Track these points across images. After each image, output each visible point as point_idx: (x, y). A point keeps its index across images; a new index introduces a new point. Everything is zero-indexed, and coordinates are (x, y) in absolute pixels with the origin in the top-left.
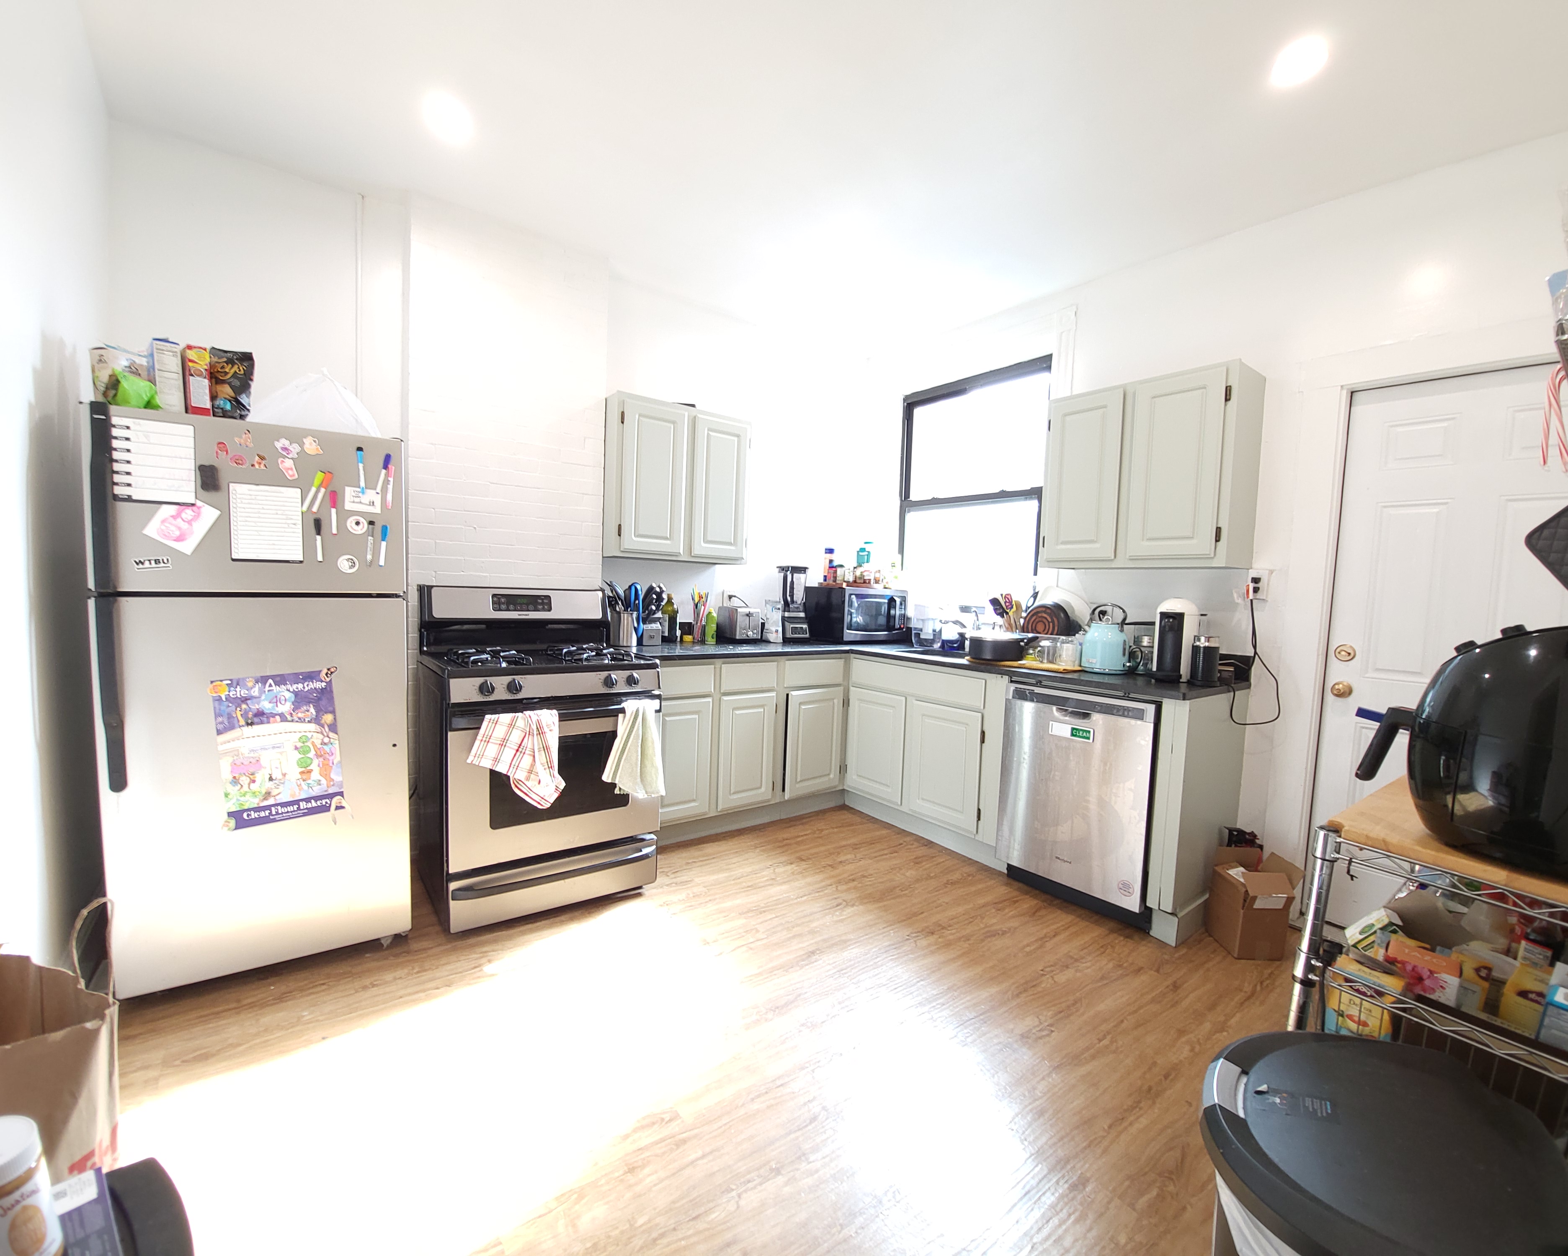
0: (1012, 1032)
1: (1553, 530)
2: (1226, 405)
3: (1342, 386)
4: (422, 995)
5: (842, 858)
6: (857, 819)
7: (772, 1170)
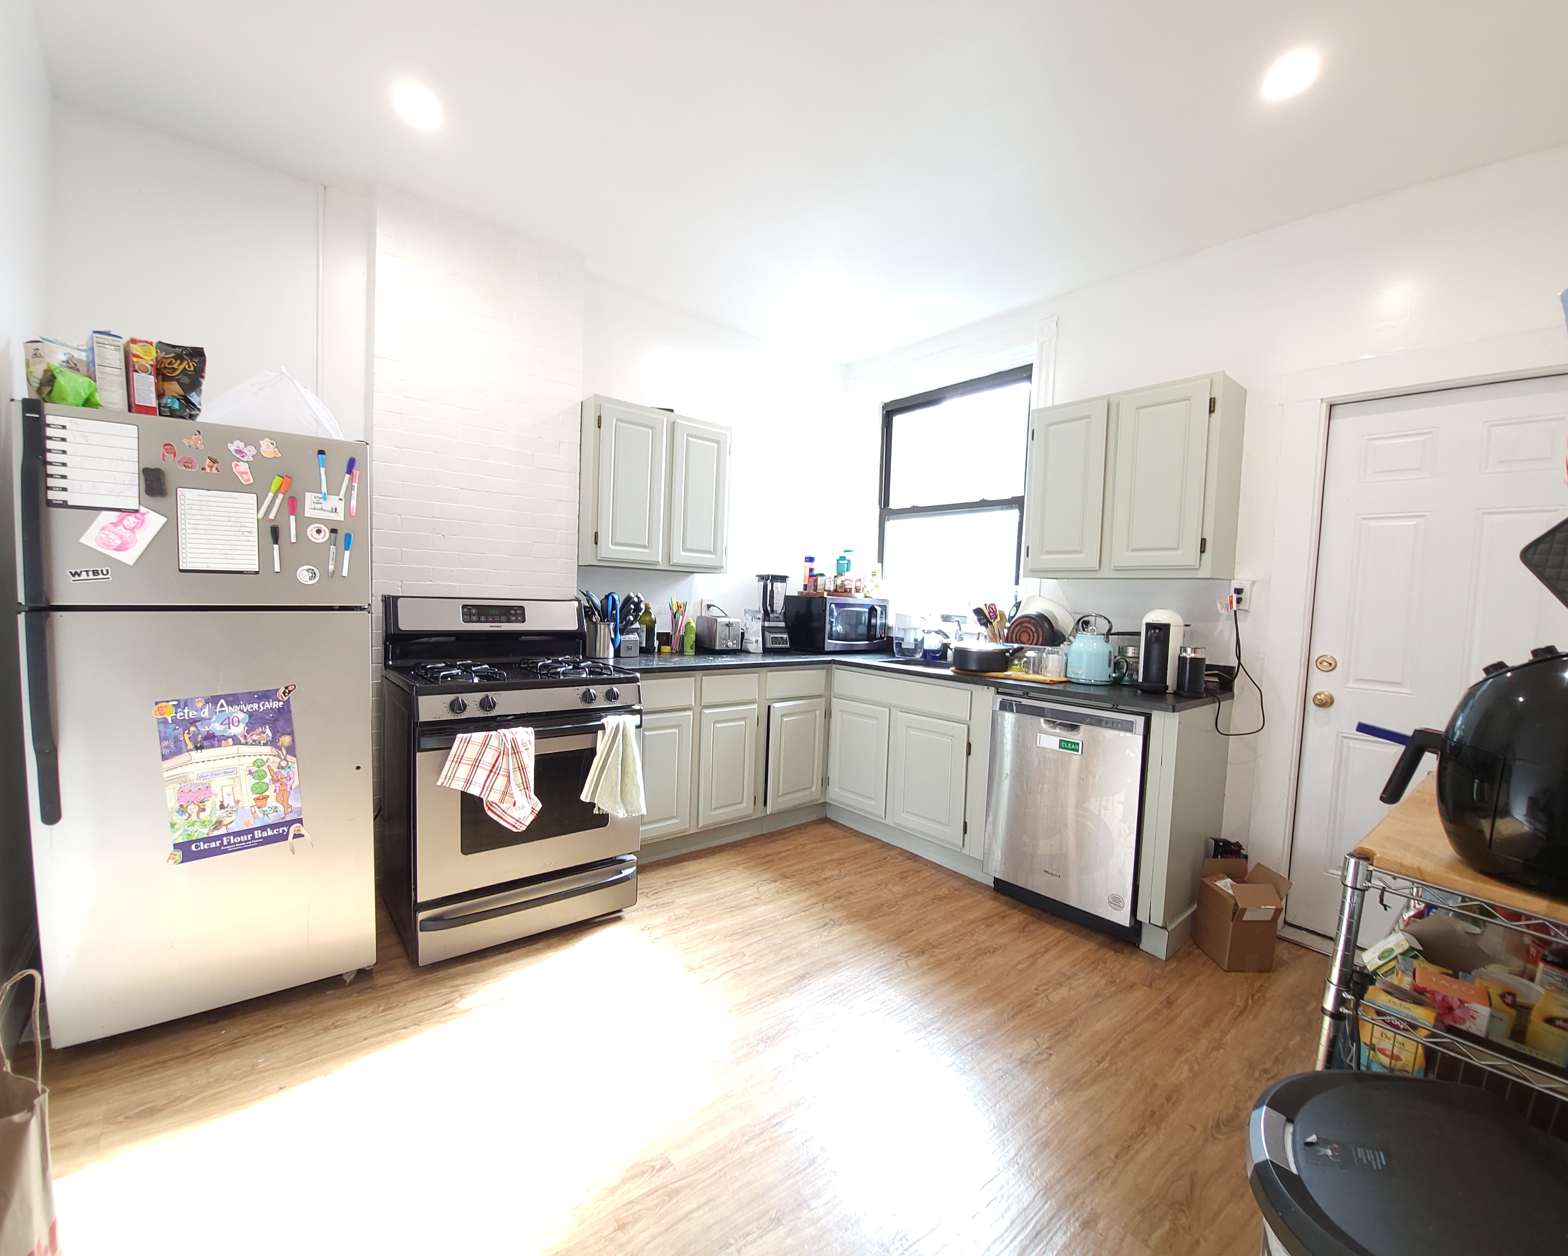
0: (1011, 1056)
1: (1547, 546)
2: (1210, 417)
3: (1322, 400)
4: (389, 1035)
5: (827, 874)
6: (839, 832)
7: (771, 1220)
